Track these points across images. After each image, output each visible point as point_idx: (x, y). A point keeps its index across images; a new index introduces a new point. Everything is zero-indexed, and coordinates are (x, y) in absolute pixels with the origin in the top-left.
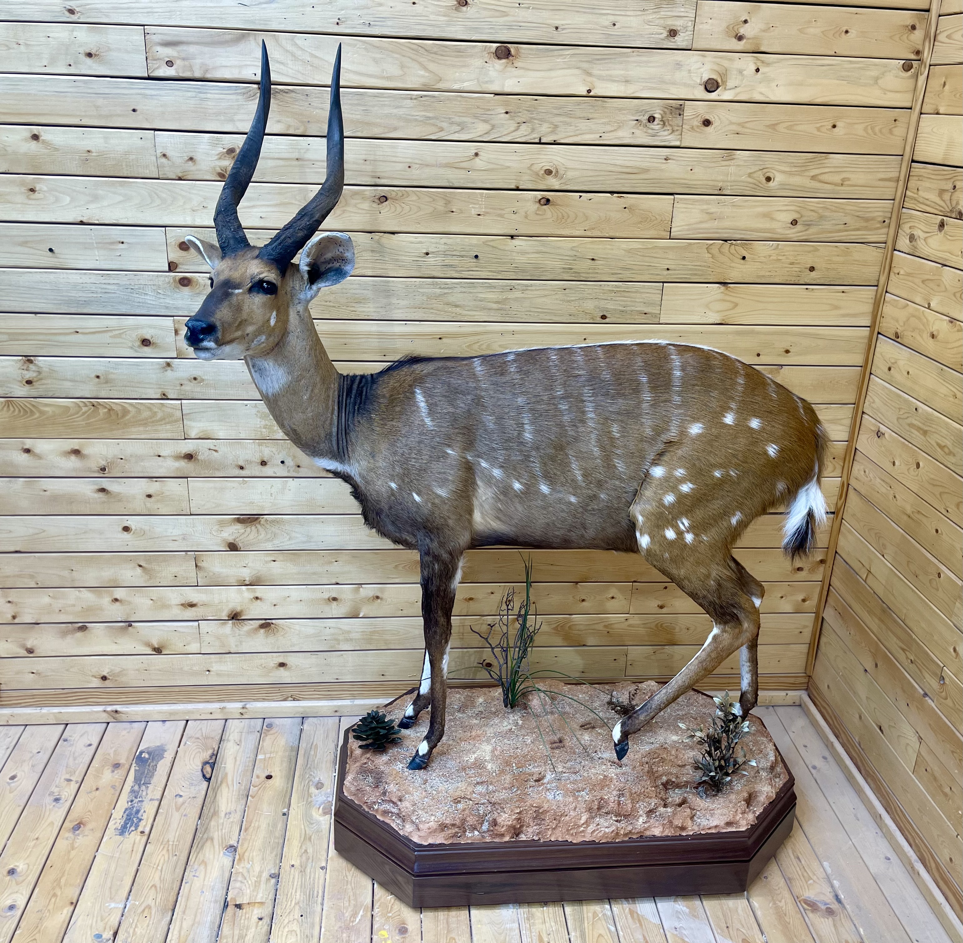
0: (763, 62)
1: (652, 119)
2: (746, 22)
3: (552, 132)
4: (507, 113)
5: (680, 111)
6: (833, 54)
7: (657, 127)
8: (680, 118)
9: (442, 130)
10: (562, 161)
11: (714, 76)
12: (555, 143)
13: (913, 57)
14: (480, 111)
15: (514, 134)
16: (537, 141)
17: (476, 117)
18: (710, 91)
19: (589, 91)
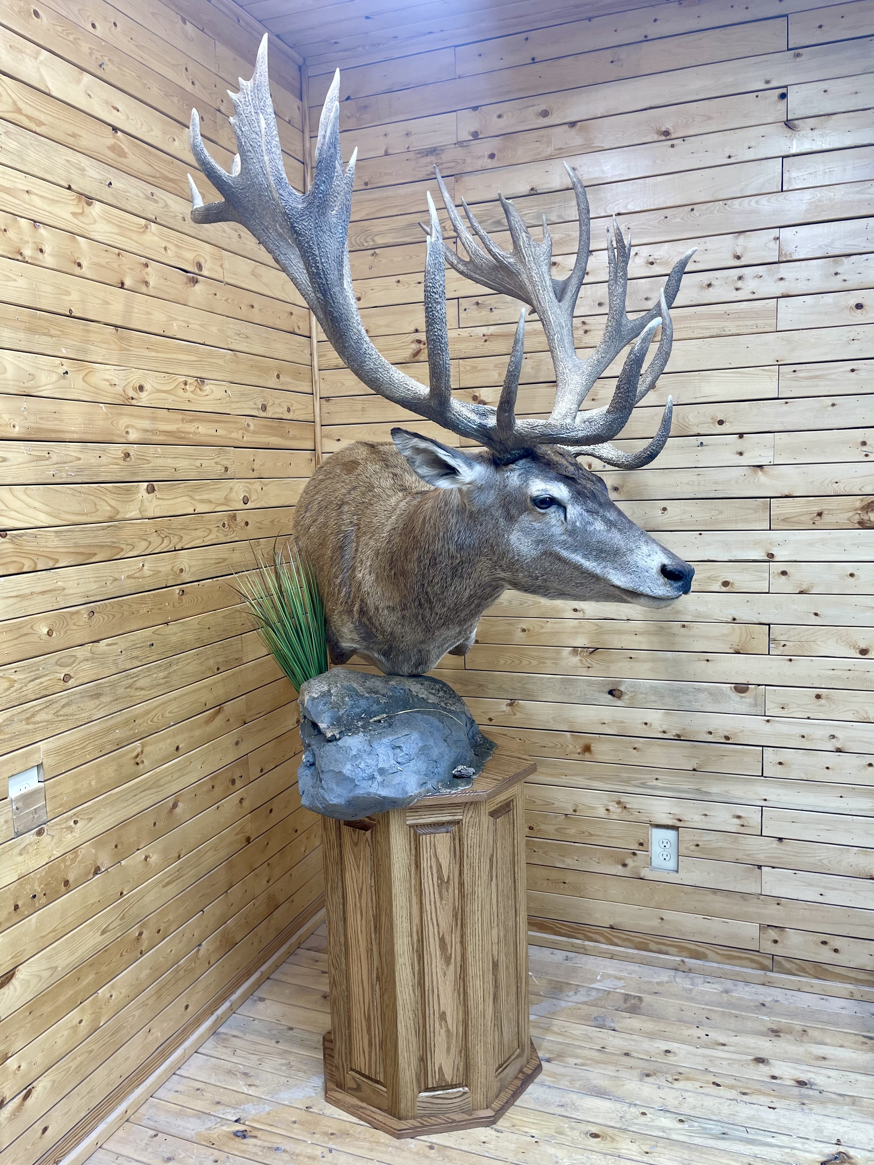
0: (263, 484)
1: (224, 525)
2: (254, 460)
4: (156, 532)
5: (234, 517)
6: (285, 476)
7: (227, 530)
8: (236, 522)
9: (122, 550)
10: (188, 561)
11: (245, 494)
14: (142, 533)
15: (162, 546)
16: (173, 549)
17: (140, 538)
18: (245, 504)
19: (195, 510)
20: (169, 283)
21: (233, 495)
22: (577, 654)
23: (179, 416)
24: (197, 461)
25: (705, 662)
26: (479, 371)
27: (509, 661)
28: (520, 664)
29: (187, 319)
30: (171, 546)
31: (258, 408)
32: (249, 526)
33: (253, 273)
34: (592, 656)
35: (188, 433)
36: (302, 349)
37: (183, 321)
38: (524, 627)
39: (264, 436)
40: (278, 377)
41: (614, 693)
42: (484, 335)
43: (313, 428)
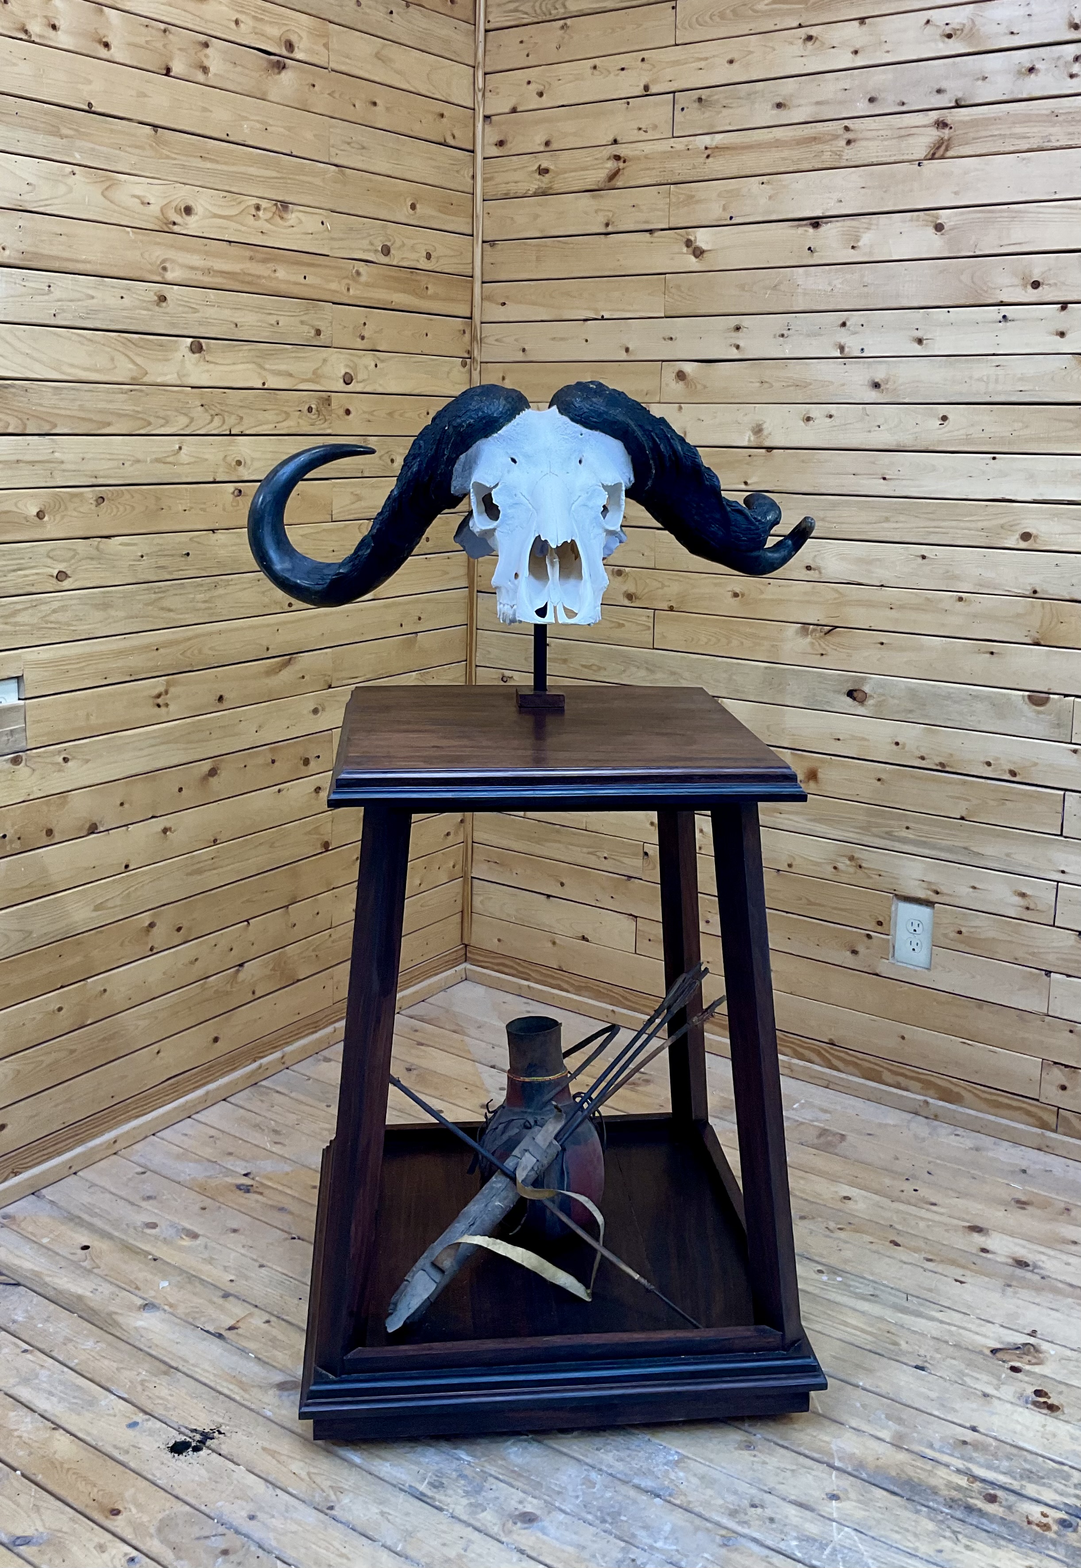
0: (379, 359)
1: (310, 410)
2: (365, 324)
3: (239, 423)
4: (202, 405)
5: (328, 401)
6: (420, 352)
7: (314, 417)
8: (329, 408)
9: (150, 424)
10: (248, 451)
11: (348, 371)
12: (242, 435)
13: (466, 355)
14: (180, 405)
15: (209, 426)
16: (228, 432)
17: (177, 410)
18: (347, 384)
19: (264, 384)
20: (239, 69)
21: (326, 370)
22: (808, 634)
23: (247, 252)
24: (270, 317)
25: (988, 655)
26: (698, 202)
27: (714, 639)
28: (727, 645)
29: (265, 119)
30: (226, 427)
31: (376, 251)
32: (351, 416)
33: (378, 56)
34: (828, 637)
35: (259, 277)
36: (456, 168)
37: (258, 121)
38: (738, 591)
39: (385, 291)
40: (413, 207)
41: (855, 694)
42: (706, 148)
43: (469, 285)
